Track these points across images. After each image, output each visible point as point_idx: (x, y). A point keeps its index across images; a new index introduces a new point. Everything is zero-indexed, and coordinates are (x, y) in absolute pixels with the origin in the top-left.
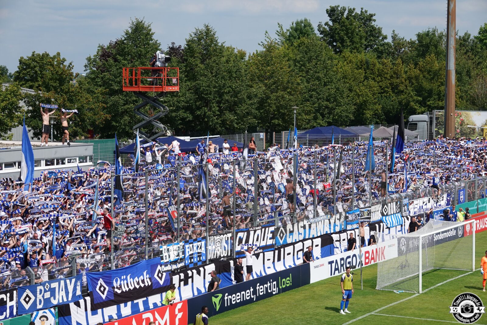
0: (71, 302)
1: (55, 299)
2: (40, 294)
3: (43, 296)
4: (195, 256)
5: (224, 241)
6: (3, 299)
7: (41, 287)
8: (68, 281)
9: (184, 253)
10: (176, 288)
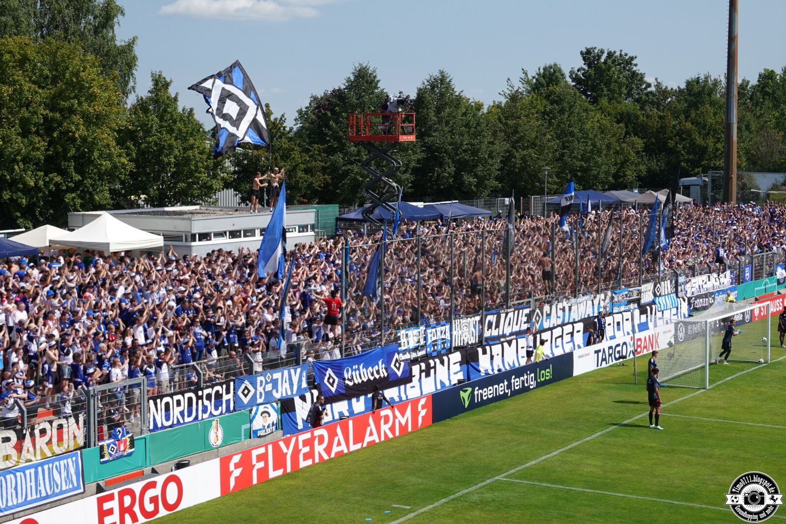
0: (296, 395)
1: (277, 392)
2: (261, 385)
3: (264, 389)
4: (439, 342)
5: (472, 326)
6: (217, 392)
7: (262, 378)
8: (292, 371)
9: (425, 339)
10: (415, 380)
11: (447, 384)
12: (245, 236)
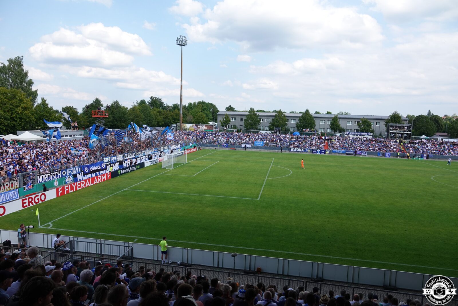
0: (77, 173)
1: (72, 173)
3: (69, 172)
4: (113, 160)
5: (121, 157)
6: (56, 173)
7: (68, 170)
8: (76, 168)
9: (110, 160)
10: (108, 169)
11: (116, 170)
12: (65, 137)
